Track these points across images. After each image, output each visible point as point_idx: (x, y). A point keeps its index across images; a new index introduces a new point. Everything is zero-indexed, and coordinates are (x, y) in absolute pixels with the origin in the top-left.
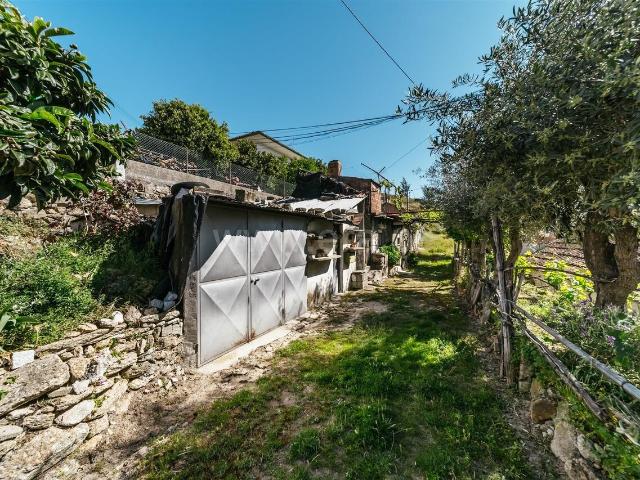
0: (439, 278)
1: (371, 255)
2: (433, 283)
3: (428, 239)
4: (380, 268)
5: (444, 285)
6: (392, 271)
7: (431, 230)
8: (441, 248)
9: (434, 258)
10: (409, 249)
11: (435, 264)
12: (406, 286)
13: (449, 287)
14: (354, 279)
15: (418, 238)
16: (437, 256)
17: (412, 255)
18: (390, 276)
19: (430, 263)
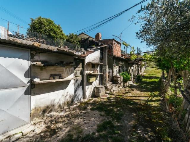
0: (152, 90)
1: (113, 77)
2: (148, 94)
3: (148, 70)
4: (118, 84)
5: (155, 96)
6: (125, 84)
7: (150, 66)
8: (154, 73)
9: (150, 78)
10: (138, 73)
11: (151, 80)
12: (130, 94)
13: (159, 98)
14: (96, 90)
15: (143, 69)
16: (152, 77)
17: (140, 76)
18: (124, 87)
19: (148, 80)
